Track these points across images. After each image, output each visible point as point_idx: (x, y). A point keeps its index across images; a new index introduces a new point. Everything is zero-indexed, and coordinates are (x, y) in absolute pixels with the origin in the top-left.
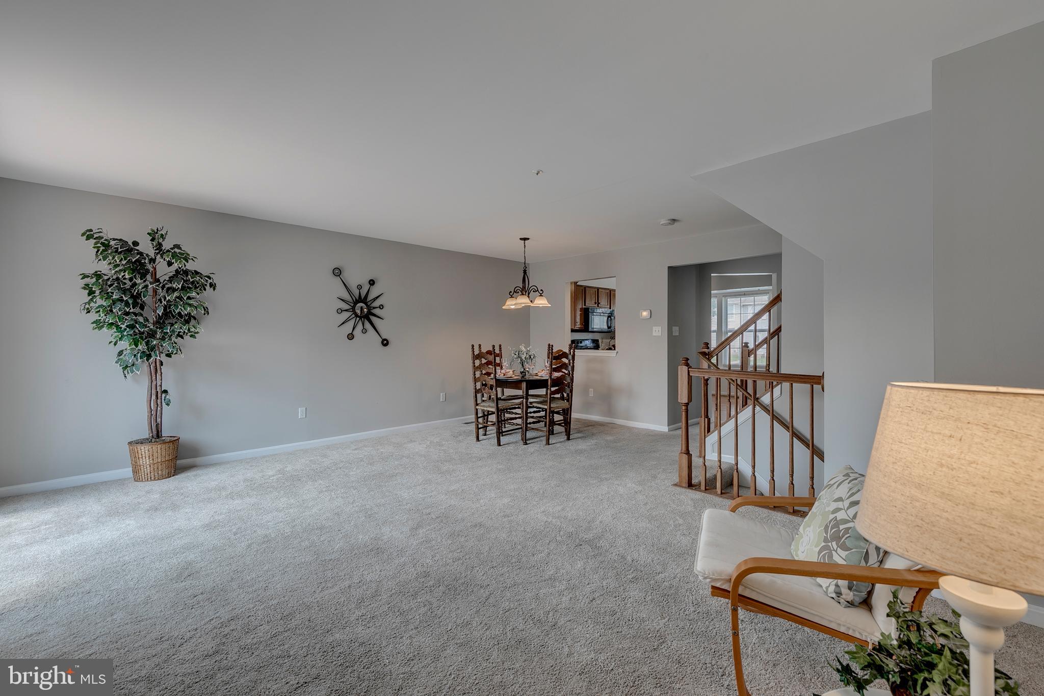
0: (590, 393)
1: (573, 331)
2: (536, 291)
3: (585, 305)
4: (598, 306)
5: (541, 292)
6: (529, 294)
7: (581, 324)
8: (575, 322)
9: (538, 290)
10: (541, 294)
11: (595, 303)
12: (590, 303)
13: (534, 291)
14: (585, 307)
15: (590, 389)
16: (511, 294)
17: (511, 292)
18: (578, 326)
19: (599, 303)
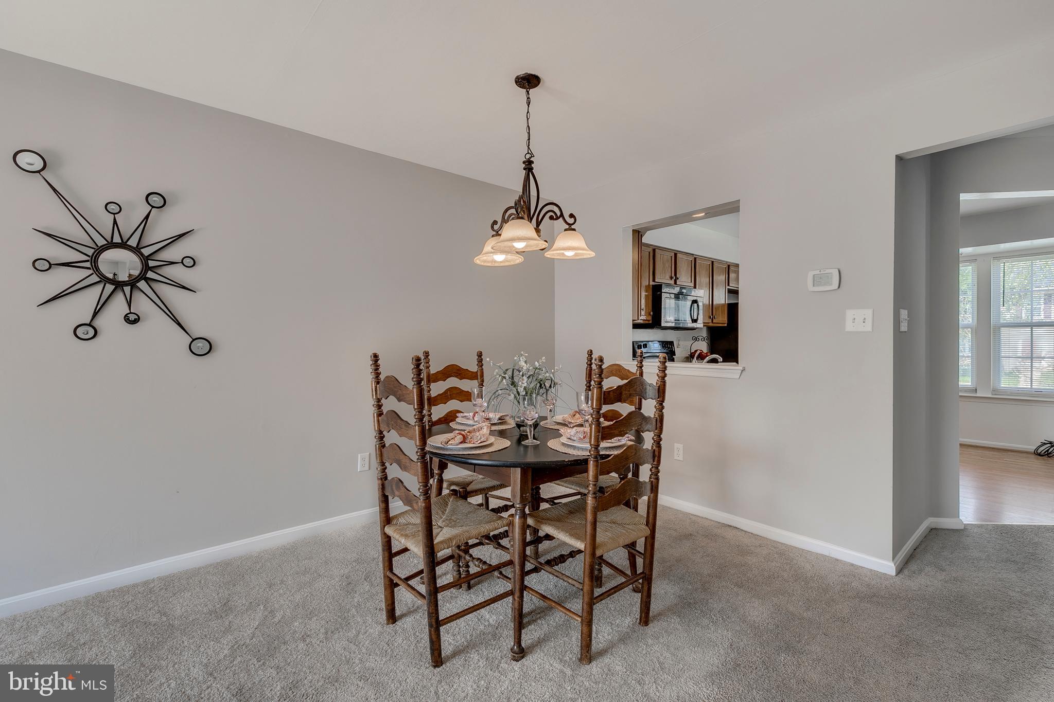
0: (676, 452)
1: (636, 326)
2: (557, 218)
3: (654, 280)
4: (675, 283)
5: (571, 221)
6: (538, 224)
7: (648, 314)
8: (639, 310)
9: (562, 215)
10: (570, 225)
11: (671, 278)
12: (663, 278)
13: (551, 218)
14: (654, 283)
15: (676, 445)
16: (496, 227)
17: (495, 222)
18: (643, 318)
19: (677, 279)
